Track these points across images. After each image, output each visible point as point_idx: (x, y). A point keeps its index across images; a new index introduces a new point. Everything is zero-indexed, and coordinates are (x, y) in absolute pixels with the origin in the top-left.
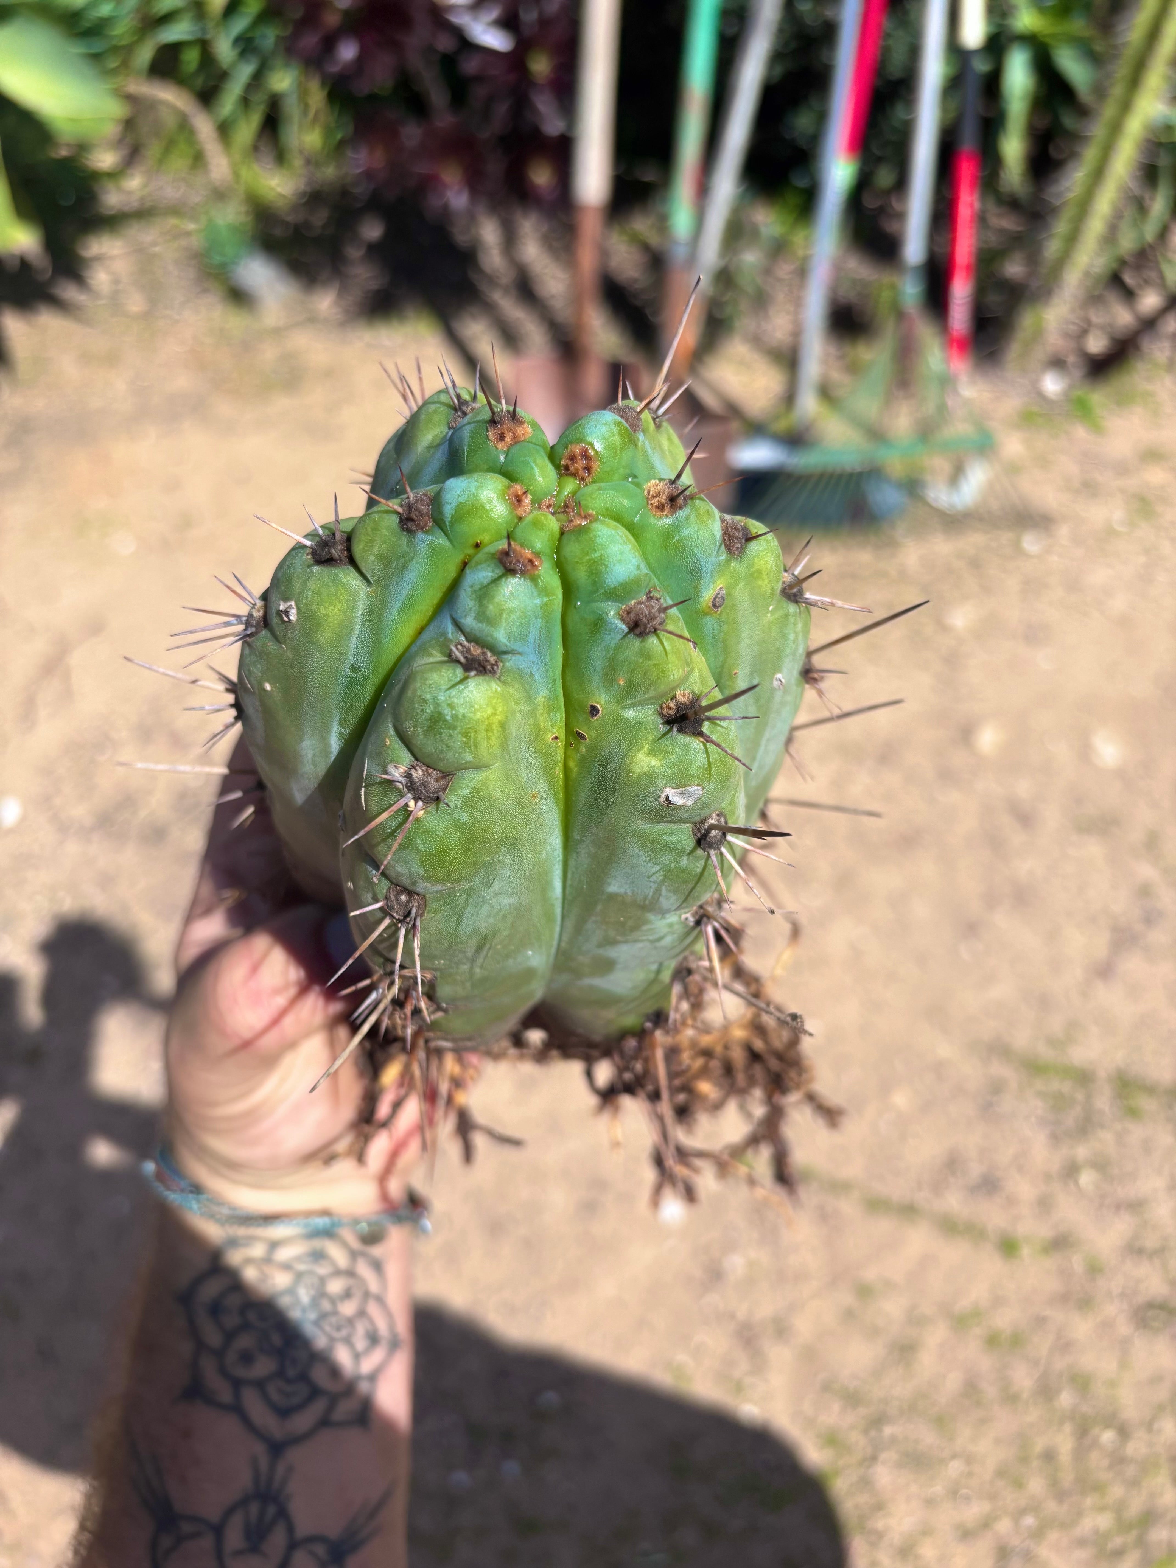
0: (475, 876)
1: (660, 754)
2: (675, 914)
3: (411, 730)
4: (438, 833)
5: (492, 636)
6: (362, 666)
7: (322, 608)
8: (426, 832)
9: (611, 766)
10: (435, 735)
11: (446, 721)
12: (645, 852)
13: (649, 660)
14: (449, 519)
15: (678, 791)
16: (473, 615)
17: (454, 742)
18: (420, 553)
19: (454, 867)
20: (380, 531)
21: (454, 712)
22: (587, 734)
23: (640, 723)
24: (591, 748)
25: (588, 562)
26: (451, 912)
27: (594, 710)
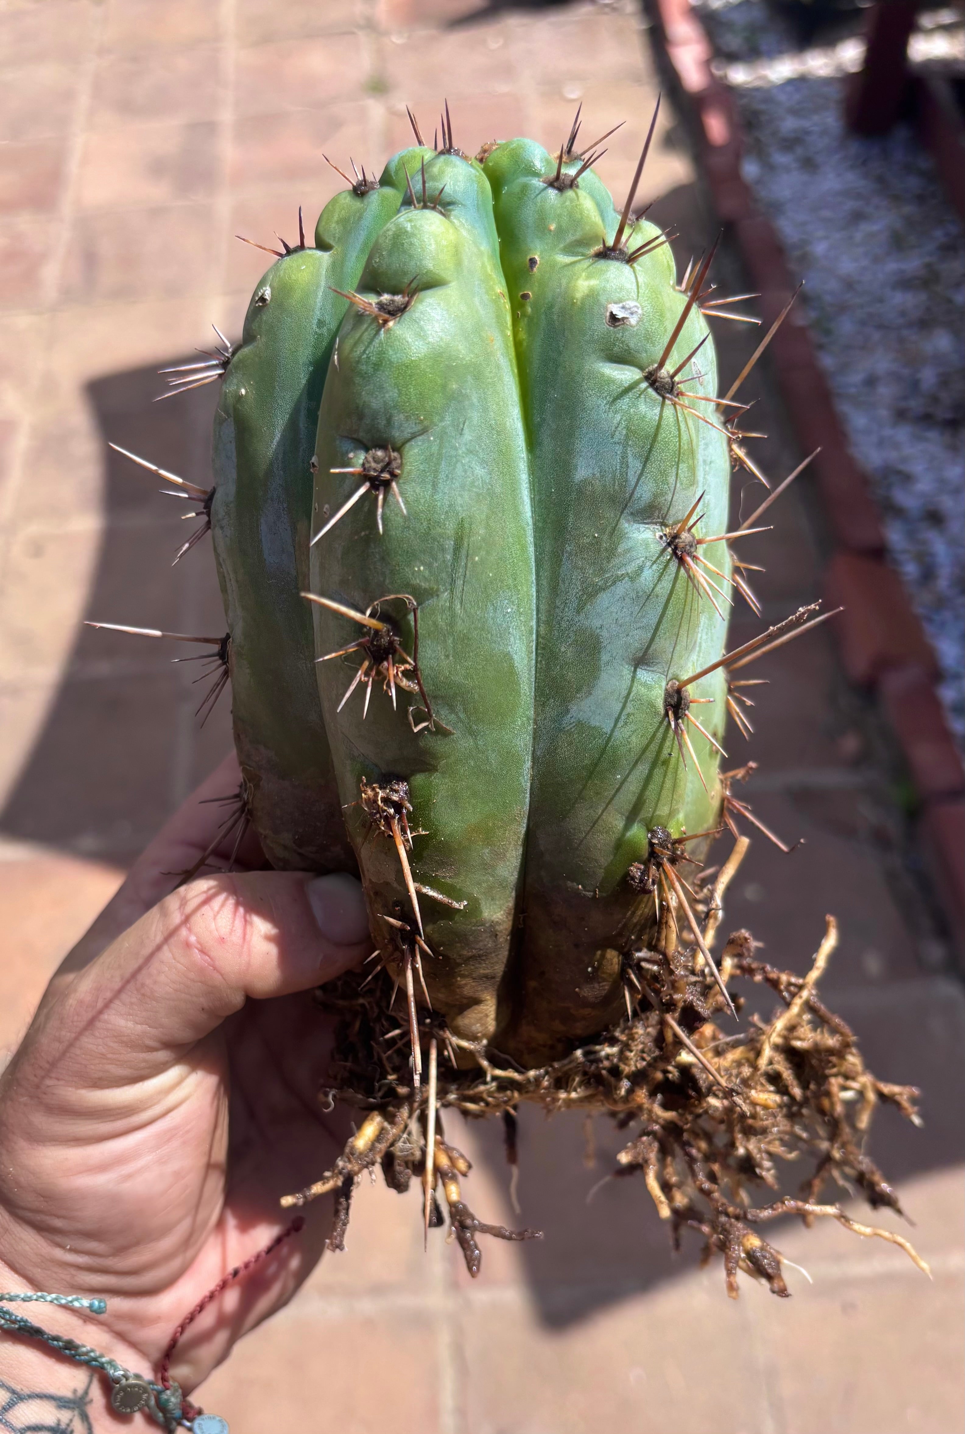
0: (446, 411)
1: (597, 276)
6: (327, 318)
9: (555, 310)
11: (407, 232)
12: (603, 398)
15: (621, 305)
18: (373, 203)
20: (339, 204)
22: (530, 291)
24: (535, 306)
27: (533, 261)
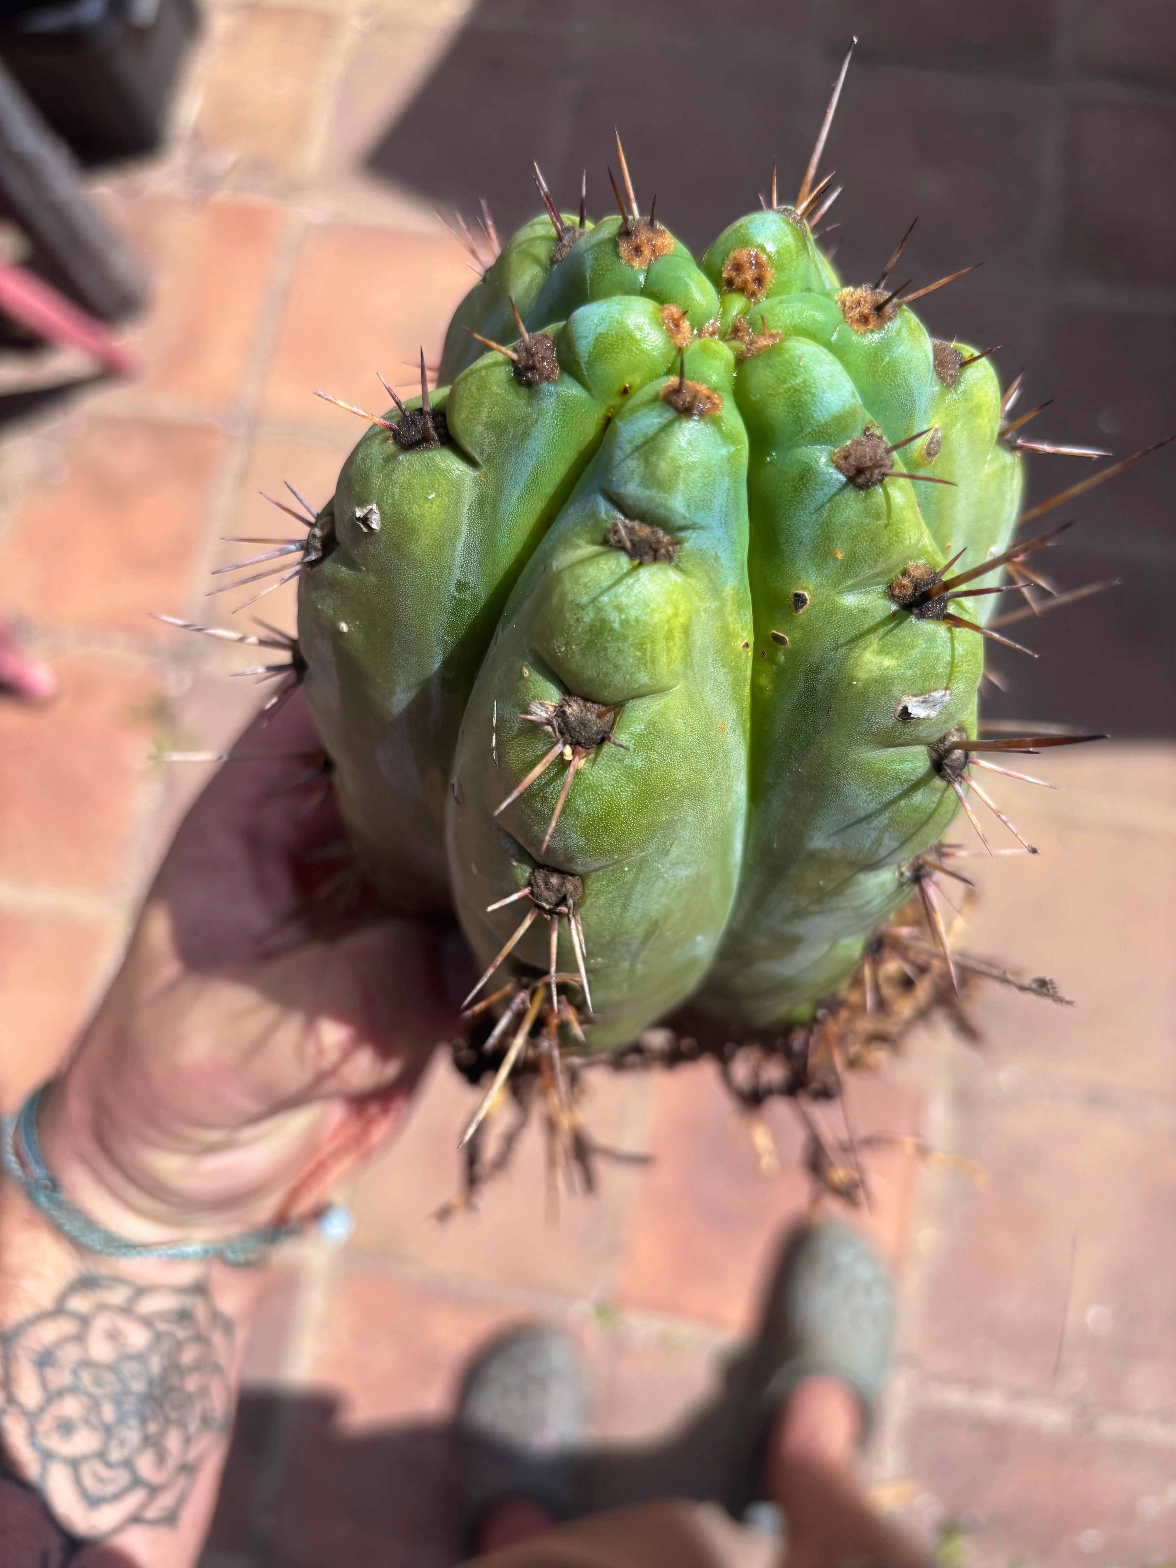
0: (649, 842)
1: (896, 650)
2: (888, 869)
3: (562, 650)
4: (605, 788)
5: (665, 506)
6: (472, 580)
7: (415, 508)
8: (590, 787)
9: (823, 676)
10: (598, 652)
11: (612, 630)
12: (866, 789)
13: (877, 520)
14: (586, 359)
15: (920, 699)
16: (637, 479)
17: (624, 659)
18: (547, 412)
19: (625, 832)
20: (490, 389)
21: (623, 617)
22: (788, 636)
23: (864, 611)
24: (792, 656)
25: (787, 393)
26: (616, 894)
27: (799, 600)
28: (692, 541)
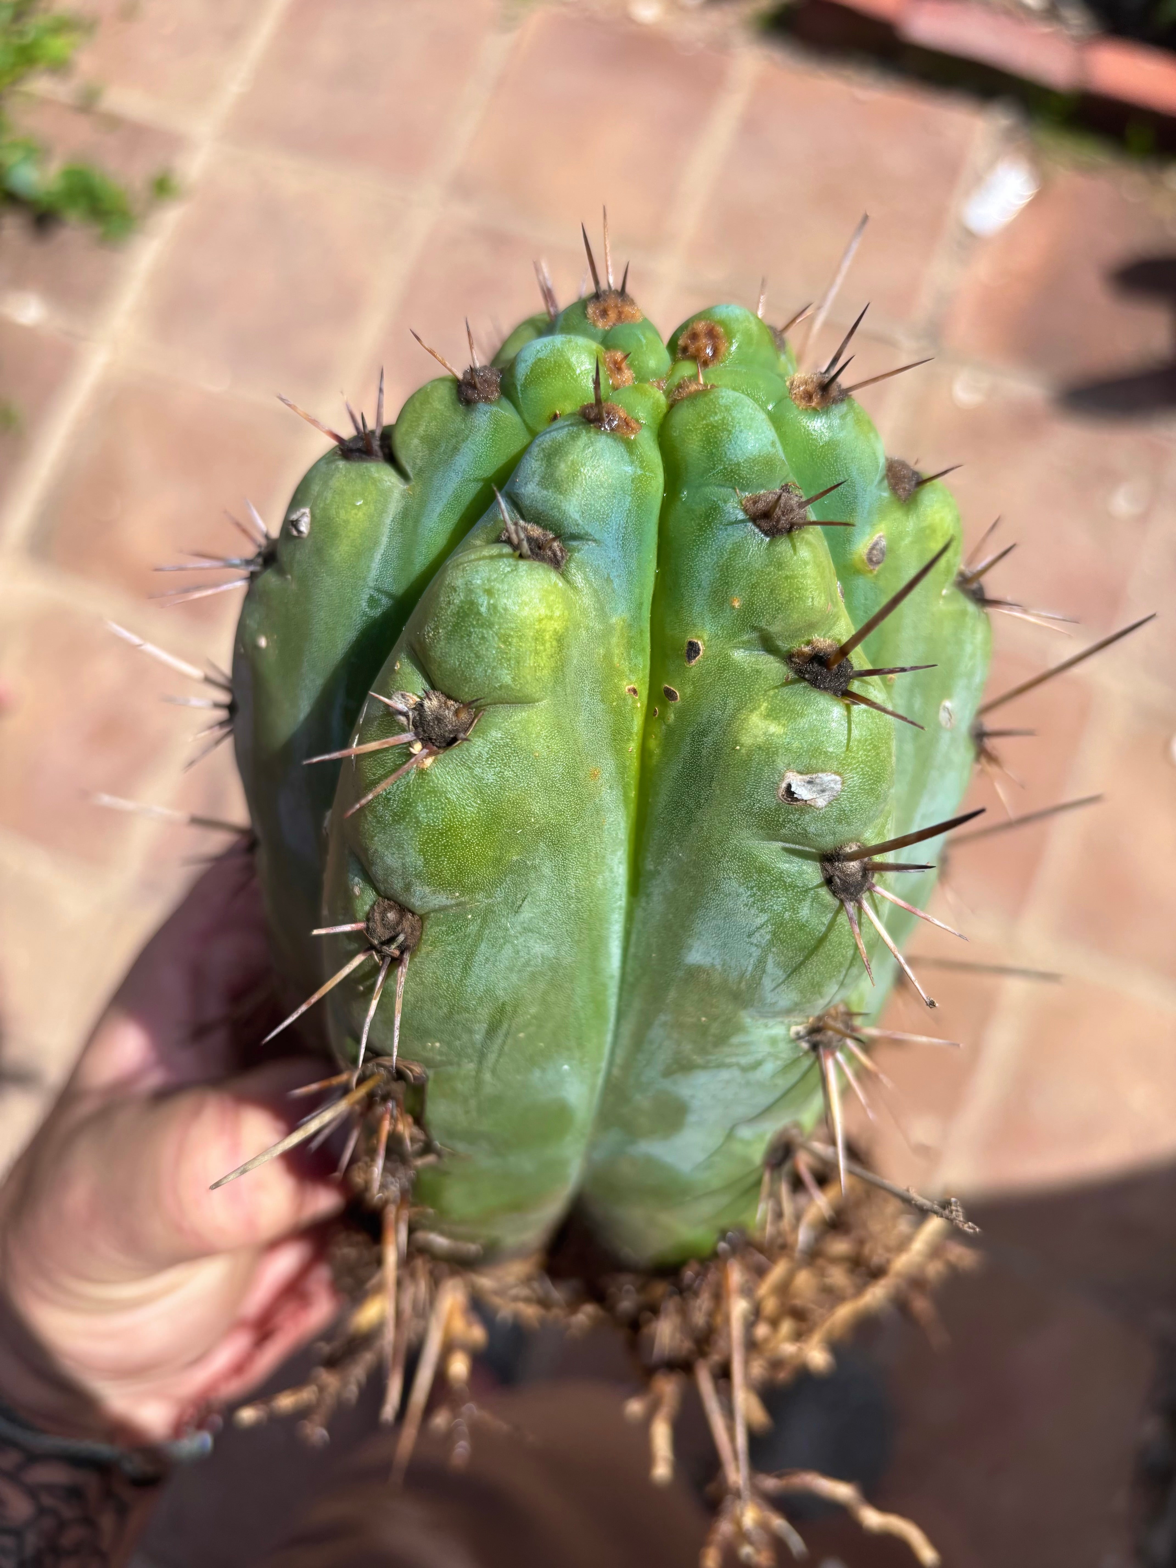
0: (497, 887)
1: (784, 716)
2: (782, 1022)
3: (431, 635)
4: (449, 796)
7: (342, 513)
8: (434, 792)
9: (709, 740)
10: (462, 637)
11: (479, 613)
12: (747, 887)
13: (779, 570)
14: (522, 381)
15: (807, 778)
16: (537, 479)
17: (487, 649)
18: (479, 430)
19: (467, 861)
20: (431, 404)
21: (492, 602)
22: (679, 690)
23: (757, 671)
24: (681, 714)
25: (704, 429)
26: (456, 948)
27: (693, 650)
28: (583, 553)
